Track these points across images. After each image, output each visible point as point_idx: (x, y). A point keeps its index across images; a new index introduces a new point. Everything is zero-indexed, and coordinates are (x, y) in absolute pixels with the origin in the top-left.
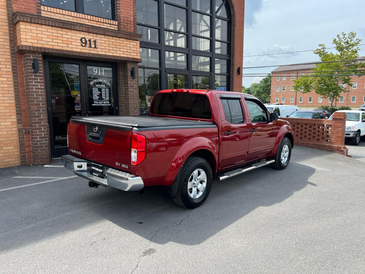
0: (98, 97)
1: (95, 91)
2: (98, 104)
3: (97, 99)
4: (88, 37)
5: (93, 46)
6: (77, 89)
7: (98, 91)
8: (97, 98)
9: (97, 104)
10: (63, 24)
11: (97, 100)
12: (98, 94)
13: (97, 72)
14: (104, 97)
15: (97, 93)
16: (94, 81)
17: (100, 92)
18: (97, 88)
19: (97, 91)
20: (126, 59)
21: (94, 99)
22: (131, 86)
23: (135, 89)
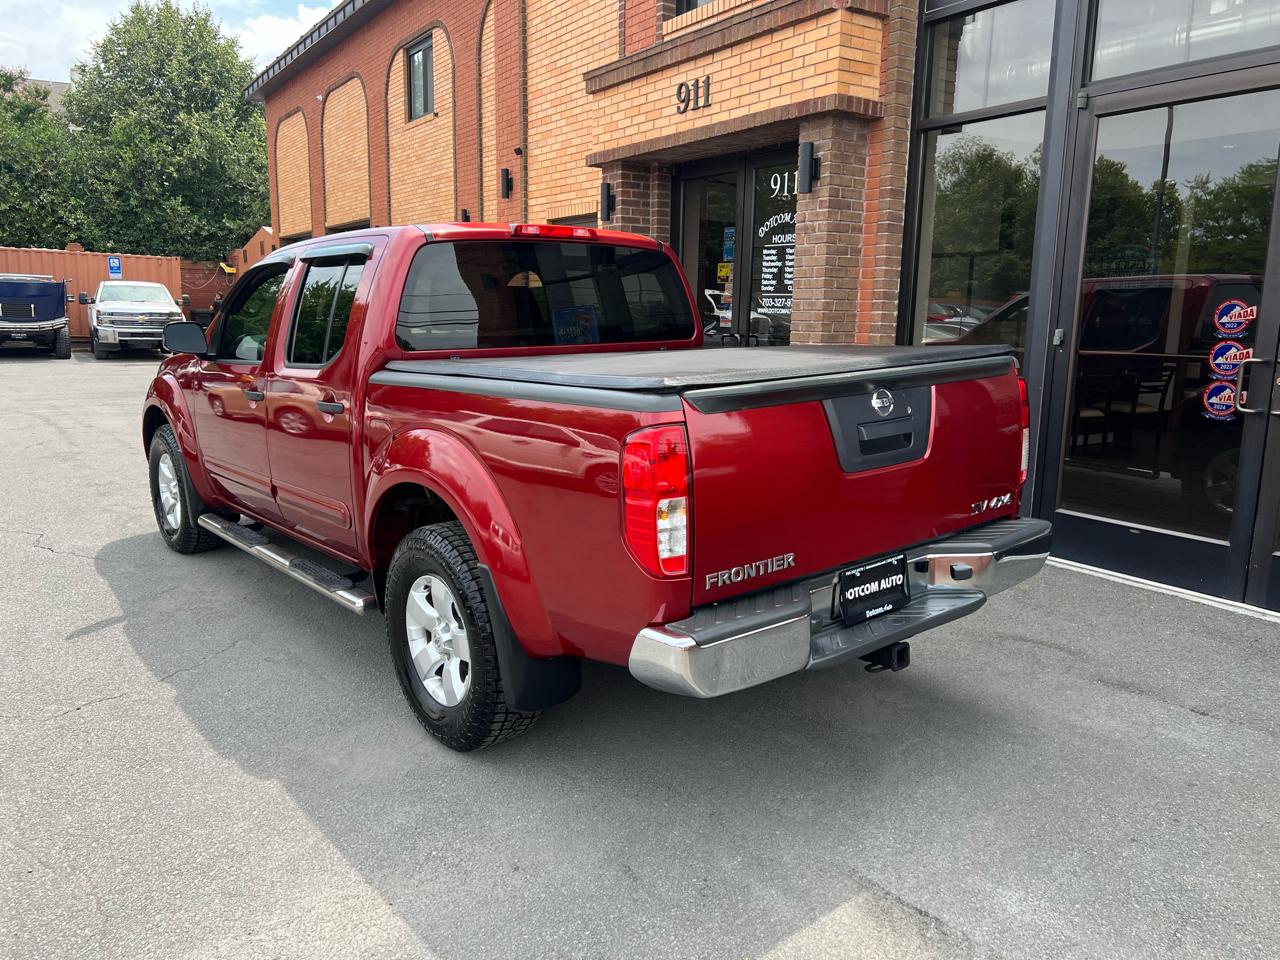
0: (774, 282)
1: (768, 261)
2: (773, 307)
3: (771, 289)
4: (689, 74)
5: (701, 102)
6: (730, 258)
7: (775, 258)
8: (771, 285)
9: (768, 307)
10: (641, 63)
11: (769, 292)
12: (775, 270)
13: (778, 187)
14: (790, 282)
15: (771, 267)
16: (769, 224)
17: (779, 264)
18: (773, 248)
19: (772, 261)
20: (794, 114)
21: (764, 288)
22: (806, 228)
23: (817, 240)
